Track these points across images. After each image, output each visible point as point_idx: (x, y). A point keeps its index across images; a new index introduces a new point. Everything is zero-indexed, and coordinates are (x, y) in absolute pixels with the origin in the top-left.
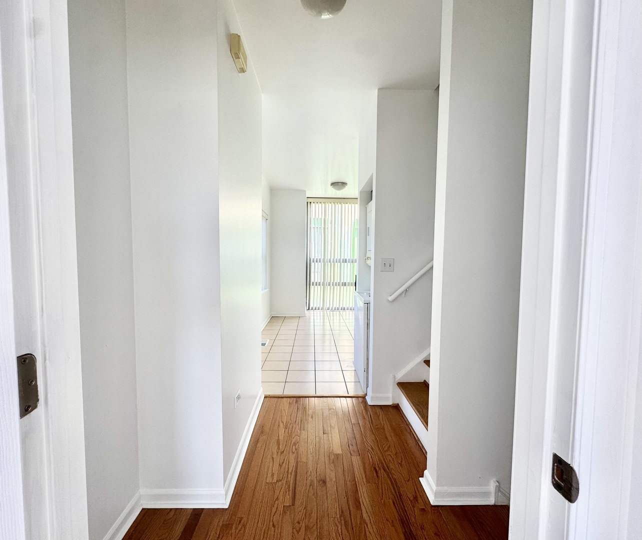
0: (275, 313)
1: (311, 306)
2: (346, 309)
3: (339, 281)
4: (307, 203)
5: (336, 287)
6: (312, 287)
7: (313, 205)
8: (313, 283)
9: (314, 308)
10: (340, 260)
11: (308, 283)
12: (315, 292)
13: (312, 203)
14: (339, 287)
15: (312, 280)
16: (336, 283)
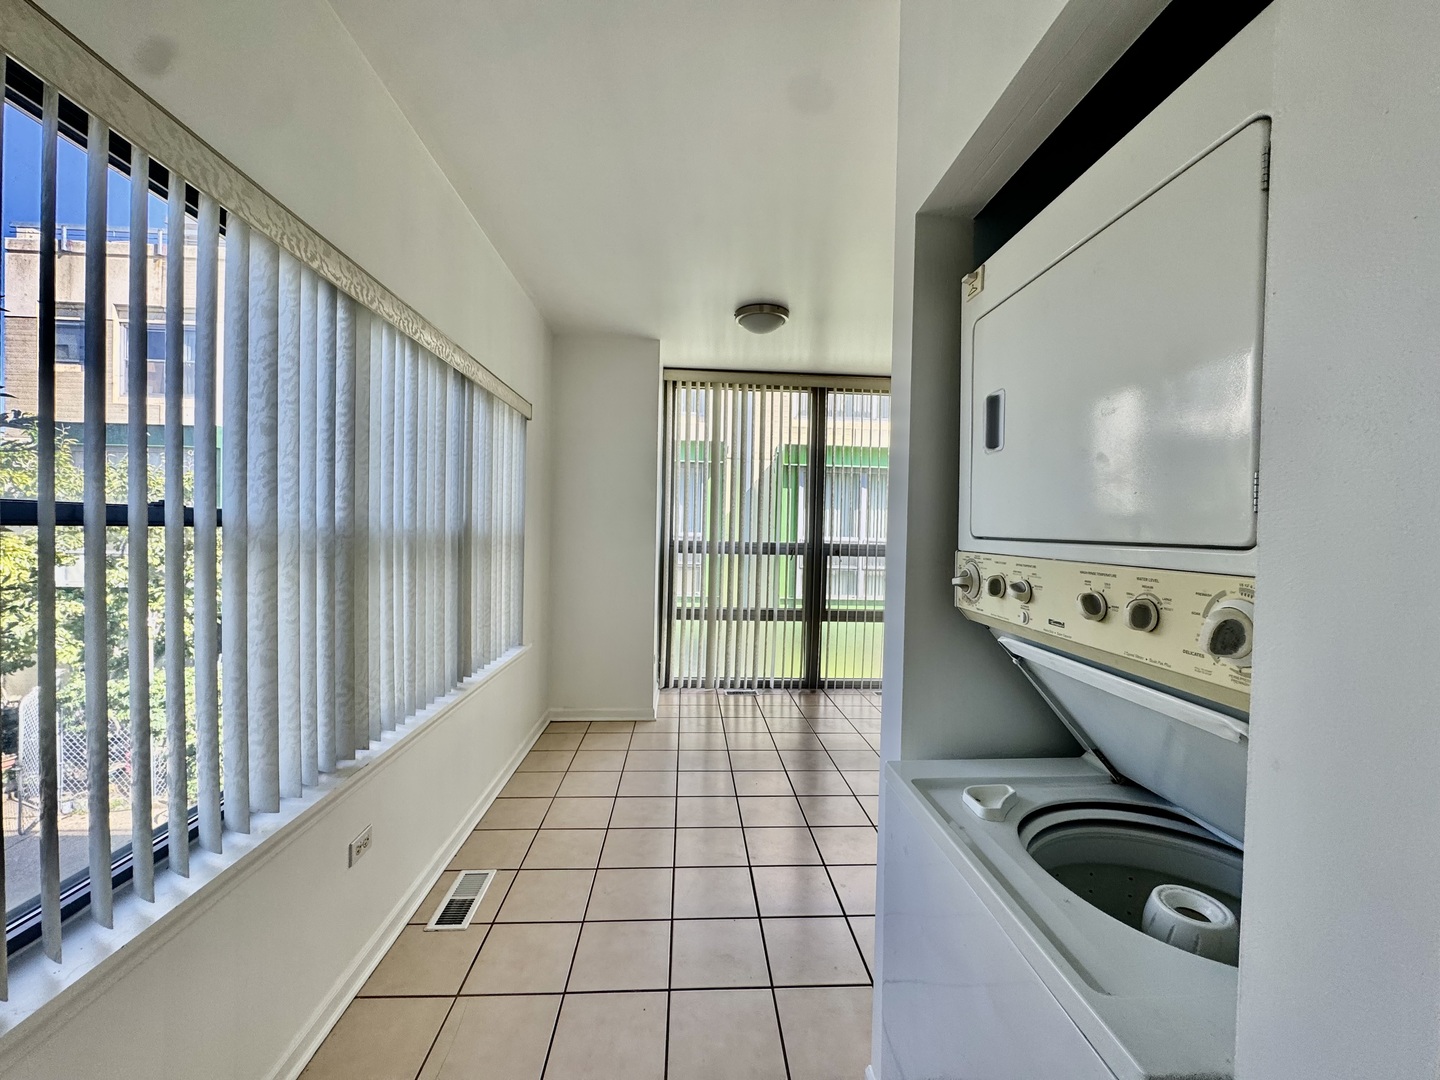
0: (560, 710)
1: (675, 674)
2: (772, 685)
3: (752, 605)
4: (665, 383)
5: (745, 622)
6: (677, 623)
7: (682, 392)
8: (679, 610)
9: (681, 684)
10: (756, 546)
11: (667, 612)
12: (688, 634)
13: (679, 385)
14: (752, 623)
15: (677, 604)
16: (745, 611)
